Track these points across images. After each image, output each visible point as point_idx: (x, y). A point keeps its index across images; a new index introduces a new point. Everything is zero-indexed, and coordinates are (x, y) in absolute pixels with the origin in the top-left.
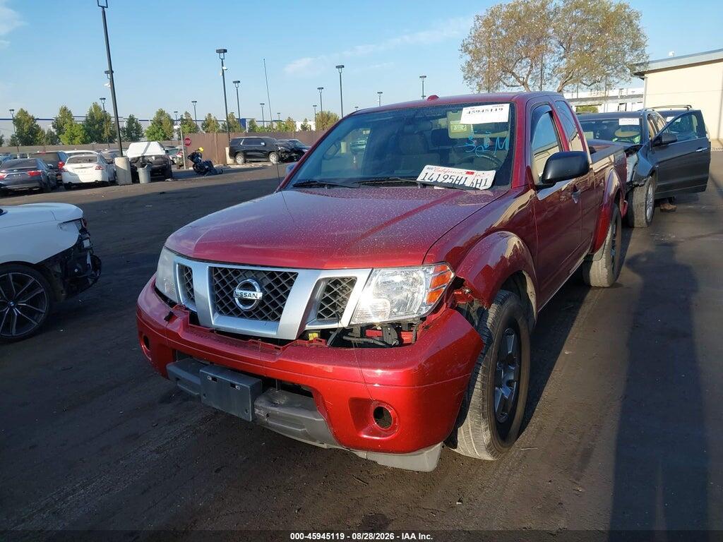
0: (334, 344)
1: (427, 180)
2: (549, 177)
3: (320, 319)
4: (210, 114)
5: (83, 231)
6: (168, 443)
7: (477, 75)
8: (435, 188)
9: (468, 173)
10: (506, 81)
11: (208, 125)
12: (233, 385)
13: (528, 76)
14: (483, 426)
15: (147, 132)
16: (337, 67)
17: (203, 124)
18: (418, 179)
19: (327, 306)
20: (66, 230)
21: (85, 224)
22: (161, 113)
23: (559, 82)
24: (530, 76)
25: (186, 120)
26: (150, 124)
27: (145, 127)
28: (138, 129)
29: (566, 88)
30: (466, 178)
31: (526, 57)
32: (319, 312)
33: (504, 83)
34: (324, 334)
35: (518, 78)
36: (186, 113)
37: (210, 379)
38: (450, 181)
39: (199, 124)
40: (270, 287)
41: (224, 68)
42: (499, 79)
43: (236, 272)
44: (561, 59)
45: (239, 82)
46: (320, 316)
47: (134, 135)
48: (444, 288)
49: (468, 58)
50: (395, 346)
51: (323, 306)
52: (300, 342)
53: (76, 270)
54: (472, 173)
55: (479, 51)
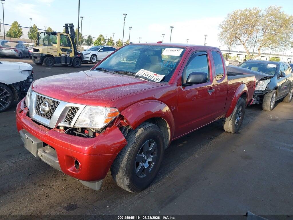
0: (68, 133)
1: (139, 75)
2: (189, 81)
3: (65, 122)
4: (120, 39)
5: (31, 75)
6: (20, 161)
7: (224, 38)
8: (141, 78)
9: (155, 75)
10: (236, 42)
11: (118, 43)
12: (32, 142)
13: (246, 41)
14: (126, 178)
15: (94, 42)
16: (171, 27)
17: (116, 43)
18: (136, 74)
19: (68, 118)
20: (23, 74)
21: (33, 73)
22: (101, 36)
23: (259, 45)
24: (247, 41)
25: (110, 40)
26: (96, 39)
27: (94, 40)
28: (91, 40)
29: (262, 48)
30: (153, 77)
31: (247, 33)
32: (66, 119)
33: (235, 43)
34: (66, 128)
35: (241, 42)
36: (111, 37)
37: (27, 138)
38: (147, 76)
39: (115, 42)
40: (52, 106)
41: (125, 21)
42: (234, 41)
43: (44, 98)
44: (262, 36)
45: (131, 28)
46: (65, 121)
47: (89, 43)
48: (114, 118)
49: (222, 30)
50: (92, 138)
51: (67, 117)
52: (56, 129)
53: (25, 90)
54: (156, 75)
55: (227, 28)
